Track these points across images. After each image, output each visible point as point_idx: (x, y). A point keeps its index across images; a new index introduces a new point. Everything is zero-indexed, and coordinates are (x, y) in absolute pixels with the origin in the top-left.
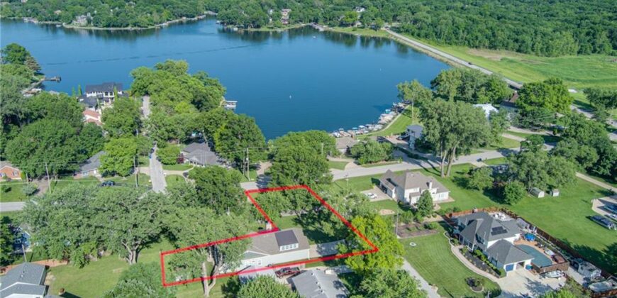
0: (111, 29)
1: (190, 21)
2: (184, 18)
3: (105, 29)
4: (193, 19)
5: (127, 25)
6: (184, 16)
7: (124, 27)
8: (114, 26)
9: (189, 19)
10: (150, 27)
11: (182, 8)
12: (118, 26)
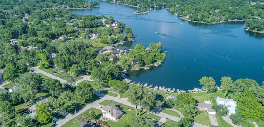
0: (194, 22)
1: (239, 21)
2: (236, 20)
3: (193, 21)
4: (240, 21)
5: (202, 21)
6: (236, 19)
7: (200, 21)
8: (196, 21)
9: (239, 20)
10: (211, 23)
11: (236, 15)
12: (197, 21)
